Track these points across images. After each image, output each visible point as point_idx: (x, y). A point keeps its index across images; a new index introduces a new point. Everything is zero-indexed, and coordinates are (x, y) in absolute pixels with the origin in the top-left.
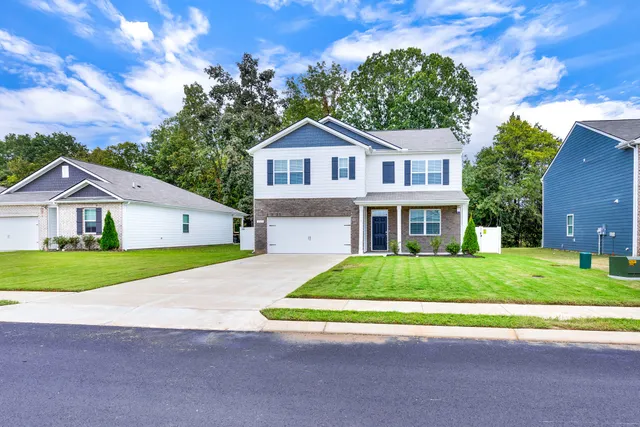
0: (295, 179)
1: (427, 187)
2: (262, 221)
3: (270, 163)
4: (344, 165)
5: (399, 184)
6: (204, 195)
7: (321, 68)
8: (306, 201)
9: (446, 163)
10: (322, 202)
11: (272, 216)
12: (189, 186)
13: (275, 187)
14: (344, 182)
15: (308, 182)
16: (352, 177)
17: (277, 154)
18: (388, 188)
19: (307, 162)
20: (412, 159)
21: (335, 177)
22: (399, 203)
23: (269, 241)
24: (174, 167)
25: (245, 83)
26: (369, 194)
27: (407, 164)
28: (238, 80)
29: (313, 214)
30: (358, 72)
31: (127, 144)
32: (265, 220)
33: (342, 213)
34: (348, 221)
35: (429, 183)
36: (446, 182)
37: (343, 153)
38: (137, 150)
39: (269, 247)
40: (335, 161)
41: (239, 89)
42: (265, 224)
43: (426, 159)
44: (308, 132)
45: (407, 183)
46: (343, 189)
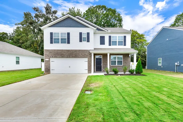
0: (63, 41)
1: (117, 47)
2: (48, 60)
3: (51, 34)
4: (84, 36)
5: (106, 45)
6: (32, 51)
7: (73, 9)
8: (68, 51)
9: (125, 37)
10: (75, 51)
11: (52, 57)
12: (26, 48)
13: (54, 44)
14: (84, 43)
15: (69, 42)
16: (88, 41)
17: (55, 30)
18: (102, 46)
19: (69, 34)
20: (112, 35)
21: (81, 41)
22: (108, 52)
23: (51, 68)
24: (21, 41)
25: (47, 13)
26: (95, 49)
27: (110, 37)
28: (45, 13)
29: (71, 56)
30: (86, 13)
31: (3, 33)
32: (49, 59)
33: (84, 57)
34: (86, 59)
35: (118, 45)
36: (125, 45)
37: (84, 31)
38: (7, 35)
39: (51, 71)
40: (81, 34)
41: (45, 15)
42: (49, 61)
43: (117, 35)
44: (69, 21)
45: (110, 45)
46: (84, 46)
